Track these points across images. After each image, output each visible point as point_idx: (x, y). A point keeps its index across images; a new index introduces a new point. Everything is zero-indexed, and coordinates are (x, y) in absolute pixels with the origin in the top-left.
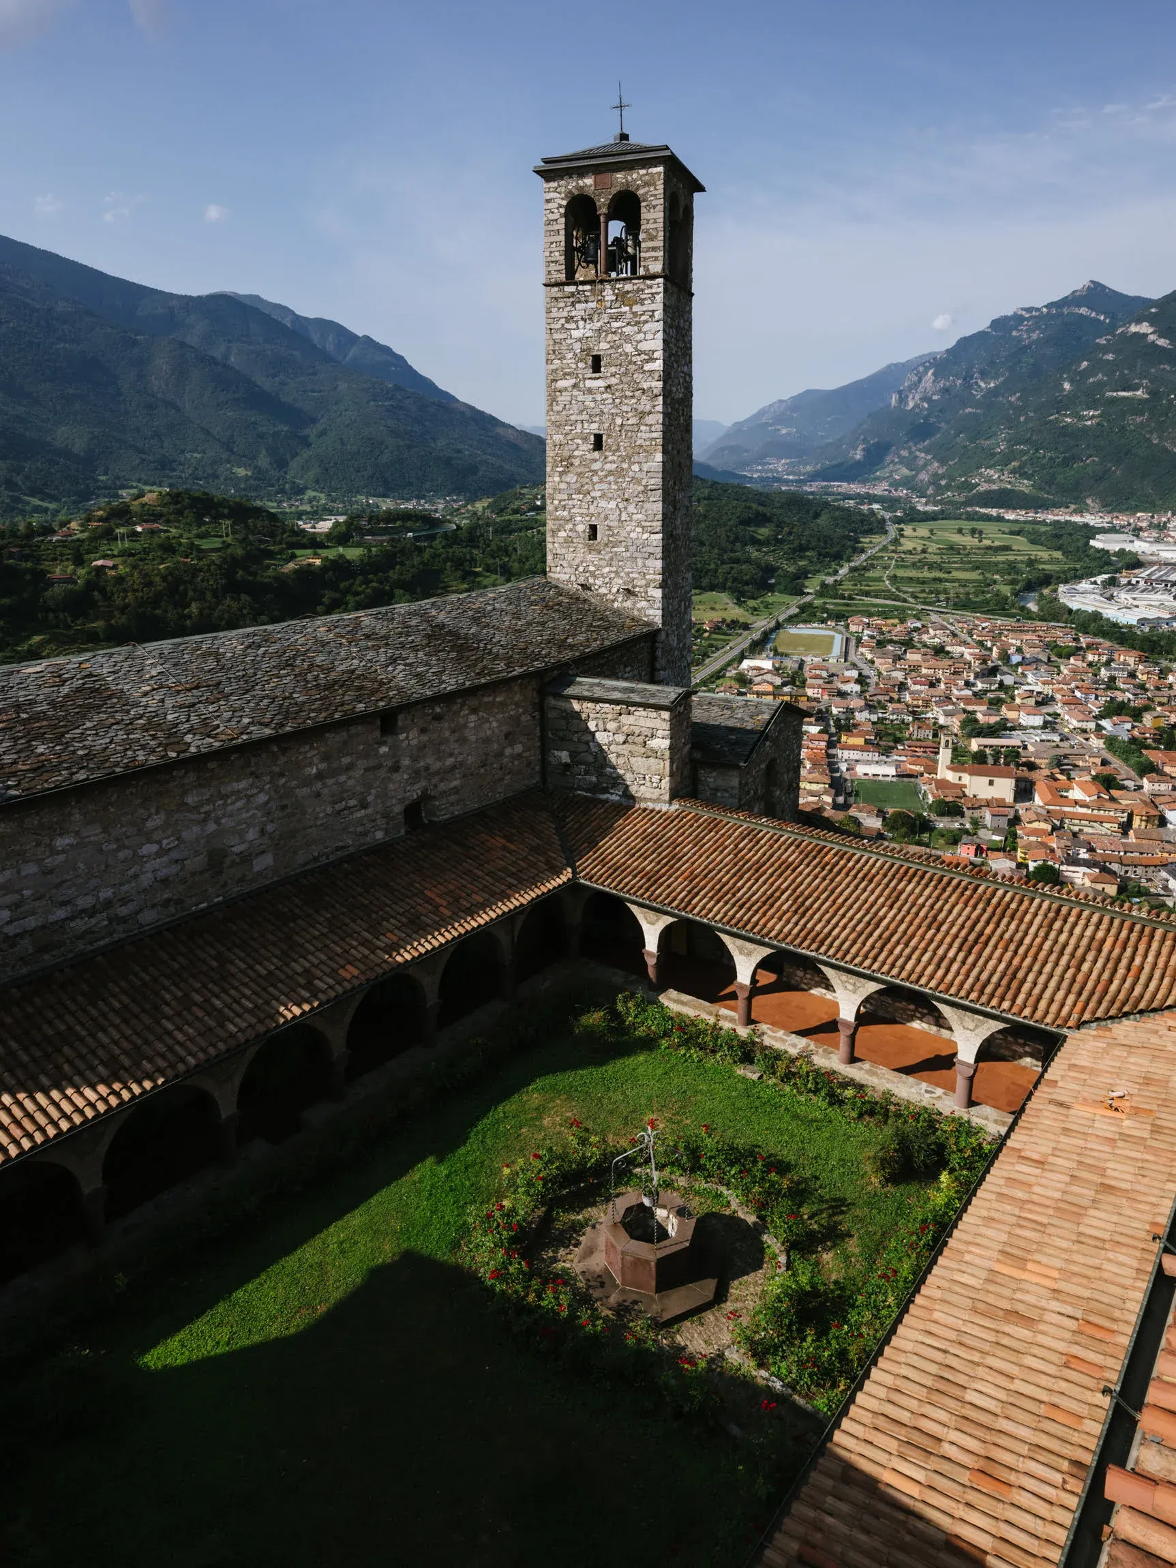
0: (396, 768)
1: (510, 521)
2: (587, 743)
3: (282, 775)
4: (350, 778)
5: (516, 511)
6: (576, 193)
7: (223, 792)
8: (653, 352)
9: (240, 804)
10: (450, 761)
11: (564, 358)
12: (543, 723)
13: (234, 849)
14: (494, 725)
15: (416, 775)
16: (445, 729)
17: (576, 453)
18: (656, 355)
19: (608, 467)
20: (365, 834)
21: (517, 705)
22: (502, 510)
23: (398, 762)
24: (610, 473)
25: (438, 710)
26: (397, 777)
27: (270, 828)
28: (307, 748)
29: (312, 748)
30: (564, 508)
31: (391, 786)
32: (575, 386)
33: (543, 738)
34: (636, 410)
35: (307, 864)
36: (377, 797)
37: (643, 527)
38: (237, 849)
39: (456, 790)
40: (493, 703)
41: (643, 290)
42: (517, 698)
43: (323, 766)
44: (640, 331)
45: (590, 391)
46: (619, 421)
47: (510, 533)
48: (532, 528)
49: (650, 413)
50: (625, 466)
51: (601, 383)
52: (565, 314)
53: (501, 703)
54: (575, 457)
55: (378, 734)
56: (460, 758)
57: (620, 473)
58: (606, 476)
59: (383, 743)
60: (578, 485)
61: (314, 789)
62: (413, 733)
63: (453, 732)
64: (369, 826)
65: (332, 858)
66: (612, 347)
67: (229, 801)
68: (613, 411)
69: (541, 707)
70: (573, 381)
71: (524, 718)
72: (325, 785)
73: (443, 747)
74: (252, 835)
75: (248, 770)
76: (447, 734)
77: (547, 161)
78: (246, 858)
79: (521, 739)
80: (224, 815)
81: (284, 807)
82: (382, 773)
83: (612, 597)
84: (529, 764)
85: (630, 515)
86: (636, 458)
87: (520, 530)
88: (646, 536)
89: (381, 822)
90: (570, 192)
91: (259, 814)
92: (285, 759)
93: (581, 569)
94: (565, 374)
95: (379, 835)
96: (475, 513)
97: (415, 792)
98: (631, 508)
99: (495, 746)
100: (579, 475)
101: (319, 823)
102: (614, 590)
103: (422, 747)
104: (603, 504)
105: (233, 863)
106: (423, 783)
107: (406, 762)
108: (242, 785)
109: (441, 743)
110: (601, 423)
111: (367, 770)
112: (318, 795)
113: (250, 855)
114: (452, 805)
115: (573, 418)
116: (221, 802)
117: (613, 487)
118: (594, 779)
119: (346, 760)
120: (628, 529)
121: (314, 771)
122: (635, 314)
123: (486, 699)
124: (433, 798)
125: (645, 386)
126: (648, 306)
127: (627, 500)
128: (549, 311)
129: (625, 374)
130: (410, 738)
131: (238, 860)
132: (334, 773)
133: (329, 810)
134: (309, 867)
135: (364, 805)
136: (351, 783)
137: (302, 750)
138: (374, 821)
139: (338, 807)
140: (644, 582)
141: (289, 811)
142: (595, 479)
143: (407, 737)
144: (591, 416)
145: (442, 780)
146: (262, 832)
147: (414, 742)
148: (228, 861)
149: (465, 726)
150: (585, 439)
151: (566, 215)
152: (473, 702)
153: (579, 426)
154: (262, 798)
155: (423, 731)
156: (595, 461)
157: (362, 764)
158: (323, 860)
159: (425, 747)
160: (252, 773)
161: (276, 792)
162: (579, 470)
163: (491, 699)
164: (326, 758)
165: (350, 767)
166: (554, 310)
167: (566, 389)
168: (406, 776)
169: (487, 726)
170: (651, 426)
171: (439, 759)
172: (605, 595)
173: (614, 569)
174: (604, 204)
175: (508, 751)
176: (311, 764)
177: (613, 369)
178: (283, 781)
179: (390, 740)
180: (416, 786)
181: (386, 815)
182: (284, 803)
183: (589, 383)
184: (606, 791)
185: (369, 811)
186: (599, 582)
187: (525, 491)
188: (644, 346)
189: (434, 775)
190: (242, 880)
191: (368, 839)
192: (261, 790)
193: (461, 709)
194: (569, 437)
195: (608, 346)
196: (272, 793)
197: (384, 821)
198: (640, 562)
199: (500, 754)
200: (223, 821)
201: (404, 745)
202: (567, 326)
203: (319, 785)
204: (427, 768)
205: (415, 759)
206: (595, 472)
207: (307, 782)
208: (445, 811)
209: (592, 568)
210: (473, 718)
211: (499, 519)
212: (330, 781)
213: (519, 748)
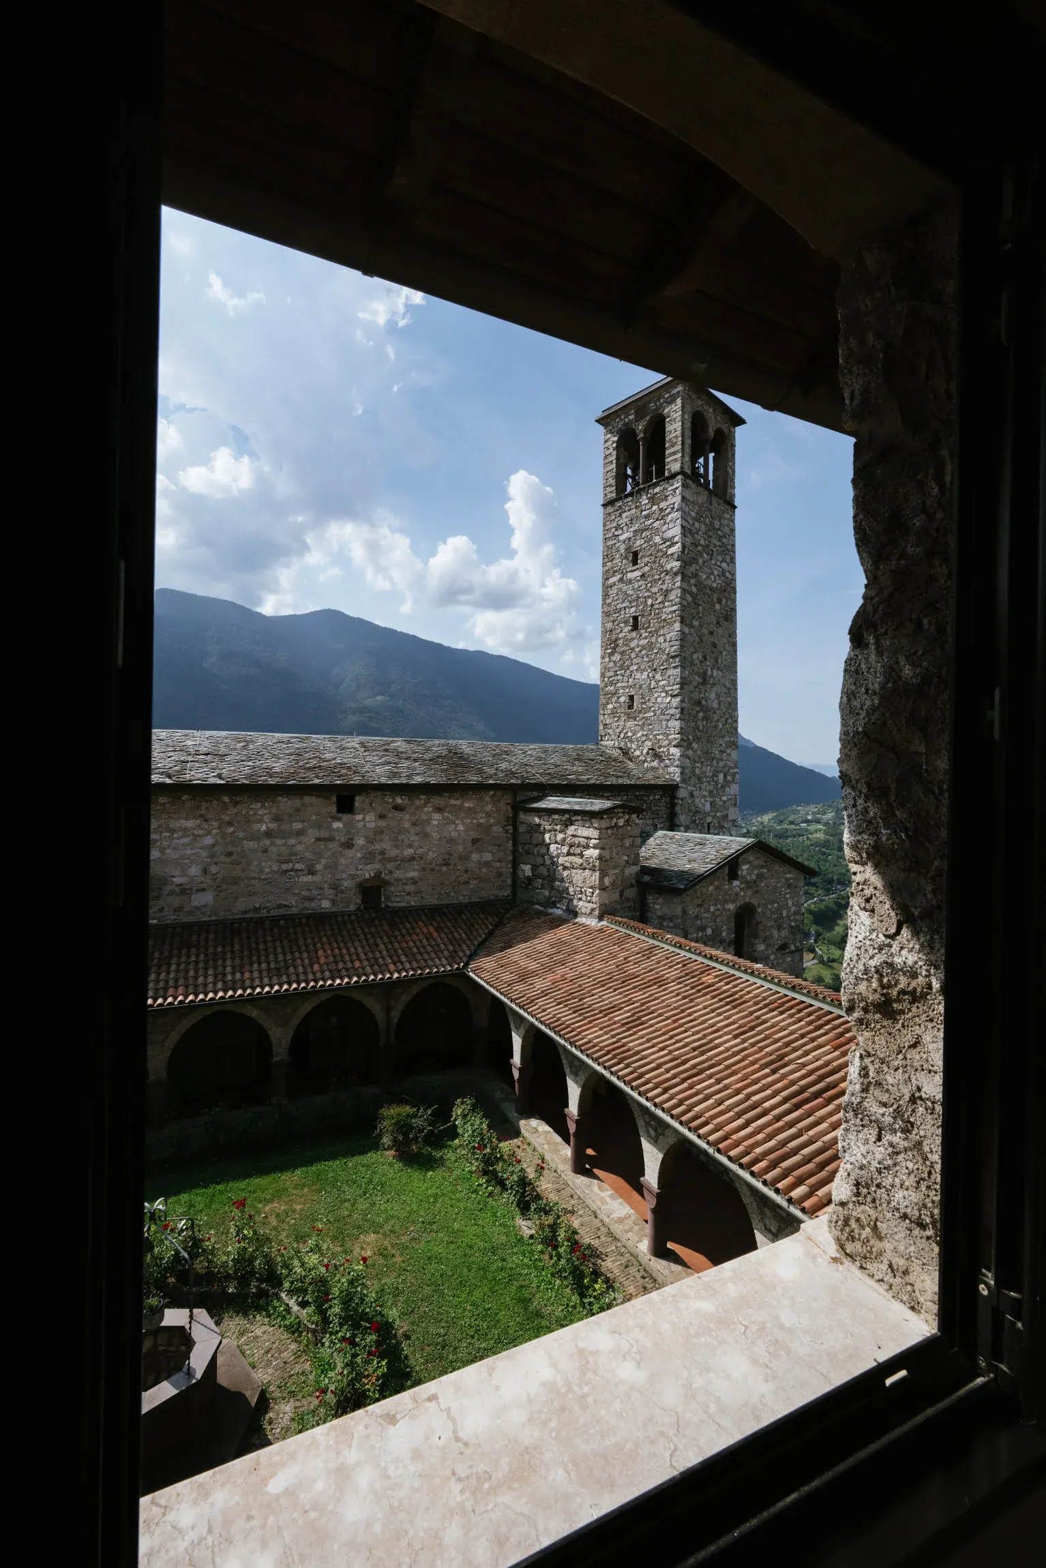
0: (349, 845)
1: (786, 829)
2: (543, 856)
3: (230, 824)
4: (300, 843)
5: (792, 823)
6: (624, 428)
7: (171, 826)
8: (674, 537)
9: (186, 840)
10: (409, 852)
11: (613, 559)
12: (515, 836)
13: (175, 880)
14: (460, 828)
15: (369, 858)
16: (406, 820)
17: (620, 636)
18: (676, 539)
19: (643, 642)
20: (311, 899)
21: (488, 815)
22: (781, 822)
23: (352, 839)
24: (643, 648)
25: (399, 801)
26: (350, 853)
27: (213, 869)
28: (259, 805)
29: (263, 806)
30: (611, 683)
31: (343, 860)
32: (621, 580)
33: (515, 852)
34: (662, 589)
35: (246, 912)
36: (326, 867)
37: (666, 692)
38: (177, 880)
39: (414, 881)
40: (461, 808)
41: (667, 489)
42: (489, 808)
43: (273, 826)
44: (665, 523)
45: (630, 581)
46: (650, 602)
47: (787, 837)
48: (803, 835)
49: (672, 590)
50: (653, 640)
51: (638, 573)
52: (615, 524)
53: (469, 808)
54: (620, 639)
55: (334, 809)
56: (420, 851)
57: (651, 646)
58: (640, 651)
59: (339, 819)
60: (621, 662)
61: (261, 844)
62: (371, 817)
63: (414, 824)
64: (315, 892)
65: (273, 913)
66: (645, 542)
67: (175, 835)
68: (646, 594)
69: (514, 822)
70: (619, 577)
71: (495, 828)
72: (272, 844)
73: (401, 837)
74: (194, 871)
75: (198, 813)
76: (407, 825)
77: (603, 412)
78: (185, 891)
79: (490, 848)
80: (169, 846)
81: (230, 854)
82: (334, 846)
83: (643, 758)
84: (500, 875)
85: (657, 682)
86: (661, 632)
87: (794, 836)
88: (668, 699)
89: (329, 892)
90: (620, 429)
91: (204, 854)
92: (235, 811)
93: (622, 735)
94: (615, 572)
95: (326, 904)
96: (762, 823)
97: (367, 872)
98: (658, 677)
99: (461, 848)
100: (622, 653)
101: (263, 877)
102: (645, 751)
103: (379, 832)
104: (638, 675)
105: (172, 893)
106: (378, 866)
107: (360, 841)
108: (190, 824)
109: (400, 832)
110: (637, 606)
111: (318, 839)
112: (265, 851)
113: (191, 889)
114: (409, 894)
115: (619, 606)
116: (167, 834)
117: (646, 659)
118: (547, 893)
119: (298, 826)
120: (656, 695)
121: (264, 828)
122: (661, 510)
123: (453, 802)
124: (387, 883)
125: (668, 567)
126: (671, 500)
127: (655, 670)
128: (605, 525)
129: (654, 562)
130: (366, 819)
131: (177, 890)
132: (283, 835)
133: (275, 867)
134: (248, 916)
135: (312, 872)
136: (300, 847)
137: (253, 806)
138: (321, 889)
139: (284, 867)
140: (667, 742)
141: (233, 858)
142: (633, 655)
143: (364, 819)
144: (630, 602)
145: (398, 868)
146: (205, 871)
147: (372, 825)
148: (169, 888)
149: (428, 822)
150: (626, 622)
151: (617, 448)
152: (437, 801)
153: (623, 612)
154: (209, 840)
155: (382, 817)
156: (633, 639)
157: (312, 834)
158: (264, 913)
159: (382, 832)
160: (201, 816)
161: (223, 838)
162: (622, 649)
163: (458, 802)
164: (276, 819)
165: (300, 833)
166: (608, 523)
167: (614, 584)
168: (359, 855)
169: (452, 827)
170: (672, 601)
171: (397, 847)
172: (639, 756)
173: (645, 733)
174: (641, 431)
175: (475, 857)
176: (260, 821)
177: (647, 559)
178: (231, 830)
179: (345, 817)
180: (369, 867)
181: (335, 887)
182: (230, 849)
183: (630, 576)
184: (554, 905)
185: (317, 878)
186: (634, 746)
187: (799, 808)
188: (669, 534)
189: (390, 860)
190: (180, 909)
191: (313, 905)
192: (209, 833)
193: (425, 805)
194: (616, 623)
195: (643, 541)
196: (219, 838)
197: (332, 892)
198: (664, 723)
199: (465, 858)
200: (168, 851)
201: (361, 825)
202: (616, 533)
203: (267, 842)
204: (382, 853)
205: (370, 841)
206: (633, 649)
207: (255, 837)
208: (398, 898)
209: (630, 734)
210: (437, 816)
211: (778, 828)
212: (279, 842)
213: (488, 857)
